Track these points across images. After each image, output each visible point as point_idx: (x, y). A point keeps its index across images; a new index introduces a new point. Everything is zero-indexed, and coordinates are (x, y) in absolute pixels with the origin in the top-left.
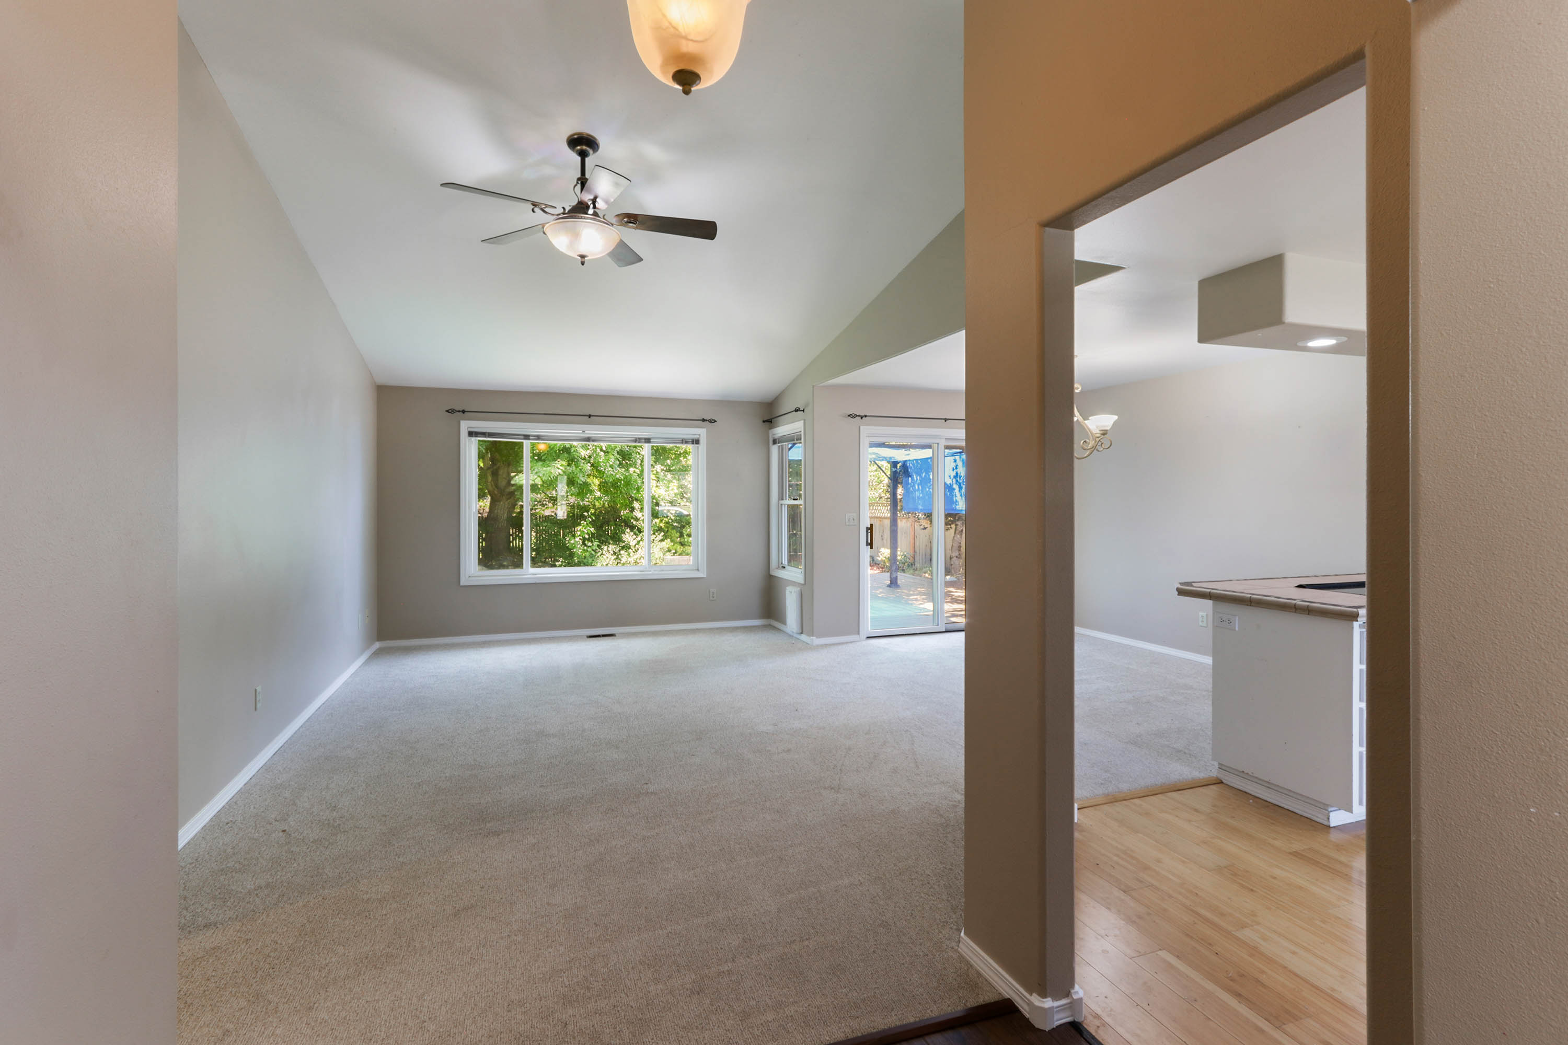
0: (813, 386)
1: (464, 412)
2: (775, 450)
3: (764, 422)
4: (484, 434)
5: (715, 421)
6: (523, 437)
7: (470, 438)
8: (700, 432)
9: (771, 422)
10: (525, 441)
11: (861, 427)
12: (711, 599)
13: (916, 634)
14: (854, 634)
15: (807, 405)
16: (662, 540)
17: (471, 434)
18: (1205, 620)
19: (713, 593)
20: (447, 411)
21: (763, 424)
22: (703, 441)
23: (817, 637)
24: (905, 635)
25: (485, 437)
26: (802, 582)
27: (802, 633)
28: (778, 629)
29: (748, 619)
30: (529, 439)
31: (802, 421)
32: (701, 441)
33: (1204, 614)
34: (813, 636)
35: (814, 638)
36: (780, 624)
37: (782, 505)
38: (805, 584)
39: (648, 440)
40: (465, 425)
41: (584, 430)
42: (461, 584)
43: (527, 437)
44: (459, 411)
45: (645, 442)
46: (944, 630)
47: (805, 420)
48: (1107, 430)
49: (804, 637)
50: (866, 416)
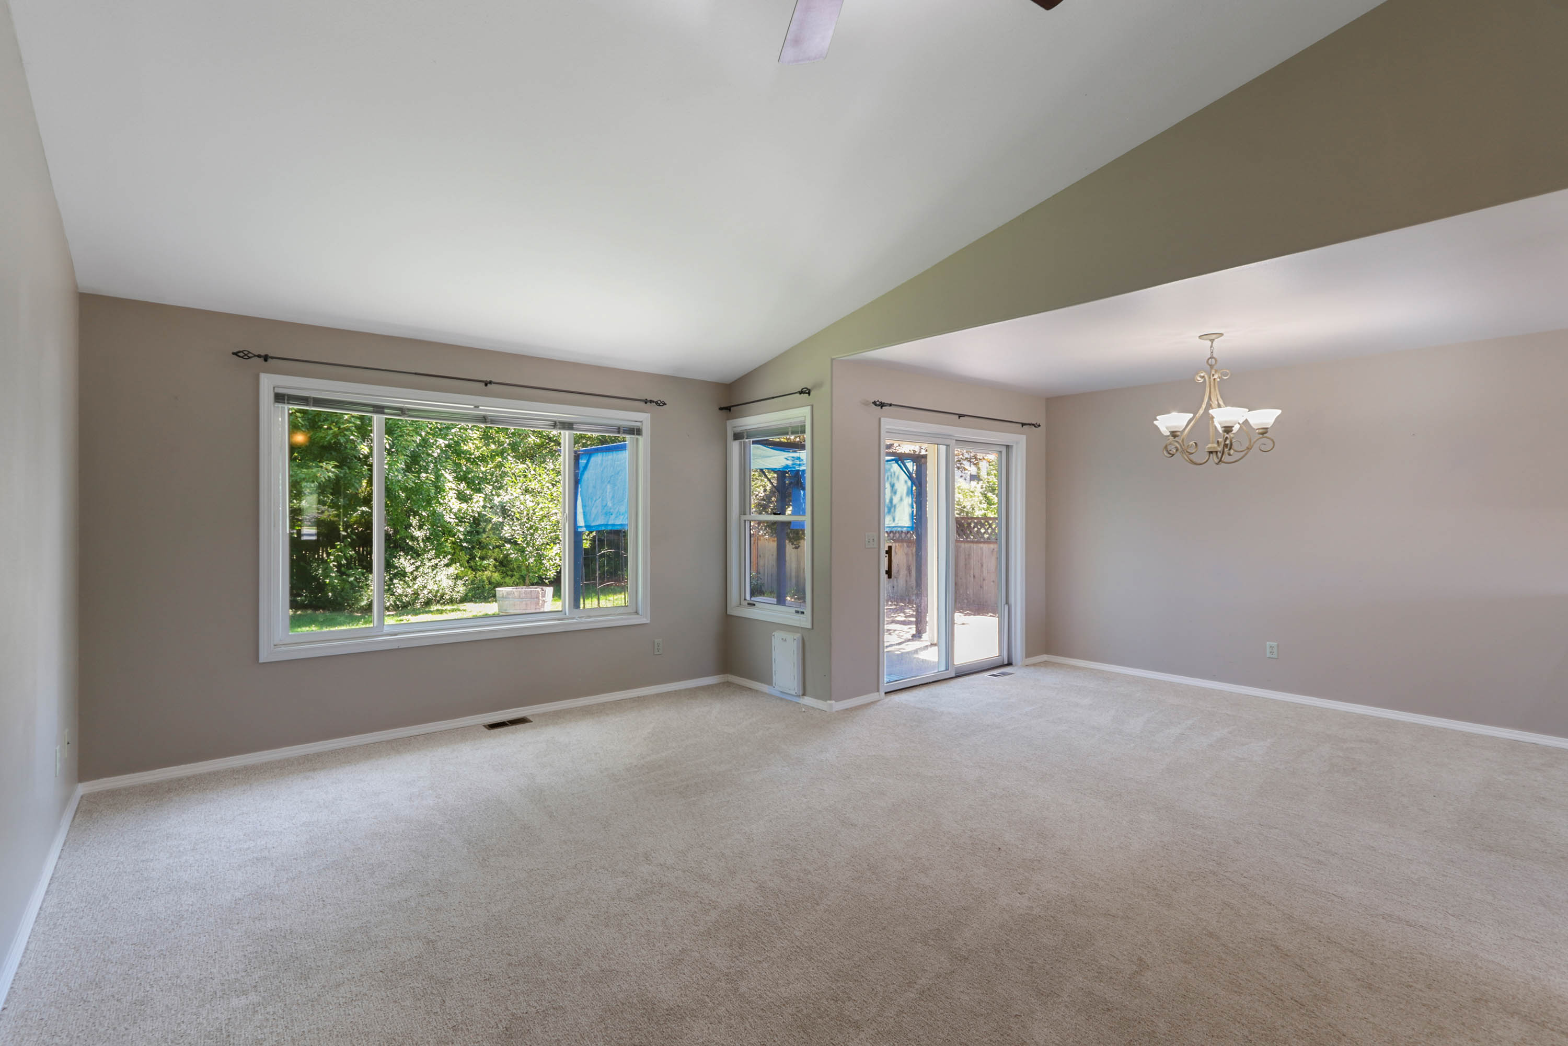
0: (832, 360)
1: (266, 358)
2: (735, 446)
3: (721, 409)
4: (305, 400)
5: (665, 404)
6: (371, 409)
7: (277, 405)
8: (642, 418)
9: (730, 410)
10: (375, 417)
11: (882, 419)
12: (656, 653)
13: (930, 683)
14: (872, 692)
15: (819, 385)
16: (447, 565)
17: (280, 398)
18: (1275, 650)
19: (658, 644)
20: (236, 354)
21: (720, 411)
22: (646, 431)
23: (836, 701)
24: (920, 685)
25: (307, 405)
26: (809, 626)
27: (804, 695)
28: (757, 691)
29: (699, 677)
30: (383, 413)
31: (809, 408)
32: (644, 432)
33: (1274, 644)
34: (830, 699)
35: (833, 702)
36: (760, 684)
37: (745, 521)
38: (813, 628)
39: (568, 426)
40: (269, 383)
41: (477, 404)
42: (261, 661)
43: (379, 409)
44: (259, 356)
45: (564, 428)
46: (954, 675)
47: (812, 406)
48: (1267, 428)
49: (808, 701)
50: (890, 405)
